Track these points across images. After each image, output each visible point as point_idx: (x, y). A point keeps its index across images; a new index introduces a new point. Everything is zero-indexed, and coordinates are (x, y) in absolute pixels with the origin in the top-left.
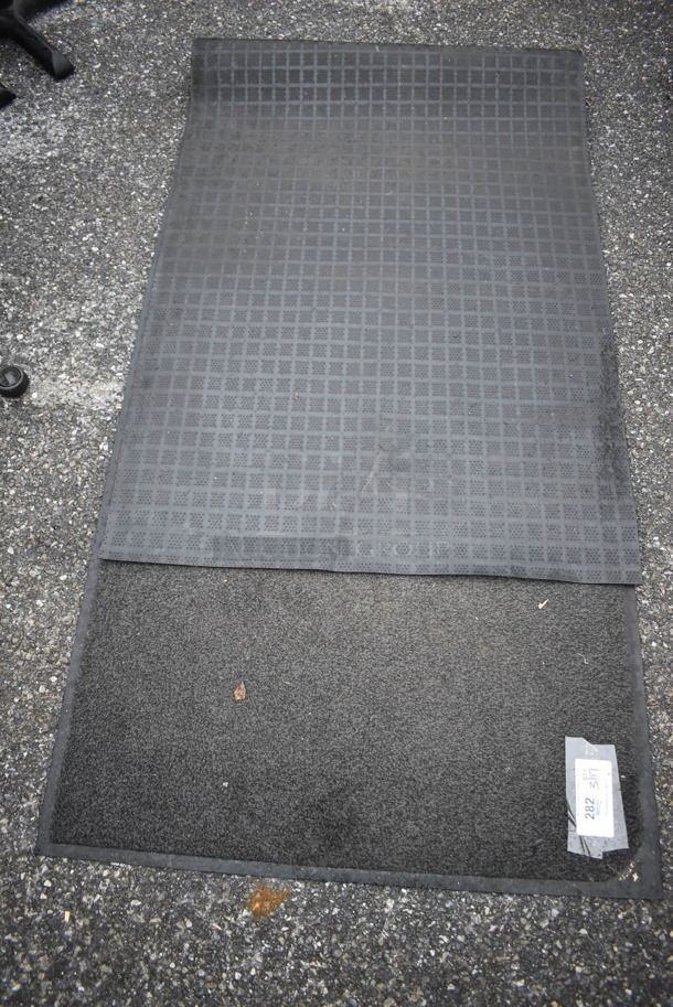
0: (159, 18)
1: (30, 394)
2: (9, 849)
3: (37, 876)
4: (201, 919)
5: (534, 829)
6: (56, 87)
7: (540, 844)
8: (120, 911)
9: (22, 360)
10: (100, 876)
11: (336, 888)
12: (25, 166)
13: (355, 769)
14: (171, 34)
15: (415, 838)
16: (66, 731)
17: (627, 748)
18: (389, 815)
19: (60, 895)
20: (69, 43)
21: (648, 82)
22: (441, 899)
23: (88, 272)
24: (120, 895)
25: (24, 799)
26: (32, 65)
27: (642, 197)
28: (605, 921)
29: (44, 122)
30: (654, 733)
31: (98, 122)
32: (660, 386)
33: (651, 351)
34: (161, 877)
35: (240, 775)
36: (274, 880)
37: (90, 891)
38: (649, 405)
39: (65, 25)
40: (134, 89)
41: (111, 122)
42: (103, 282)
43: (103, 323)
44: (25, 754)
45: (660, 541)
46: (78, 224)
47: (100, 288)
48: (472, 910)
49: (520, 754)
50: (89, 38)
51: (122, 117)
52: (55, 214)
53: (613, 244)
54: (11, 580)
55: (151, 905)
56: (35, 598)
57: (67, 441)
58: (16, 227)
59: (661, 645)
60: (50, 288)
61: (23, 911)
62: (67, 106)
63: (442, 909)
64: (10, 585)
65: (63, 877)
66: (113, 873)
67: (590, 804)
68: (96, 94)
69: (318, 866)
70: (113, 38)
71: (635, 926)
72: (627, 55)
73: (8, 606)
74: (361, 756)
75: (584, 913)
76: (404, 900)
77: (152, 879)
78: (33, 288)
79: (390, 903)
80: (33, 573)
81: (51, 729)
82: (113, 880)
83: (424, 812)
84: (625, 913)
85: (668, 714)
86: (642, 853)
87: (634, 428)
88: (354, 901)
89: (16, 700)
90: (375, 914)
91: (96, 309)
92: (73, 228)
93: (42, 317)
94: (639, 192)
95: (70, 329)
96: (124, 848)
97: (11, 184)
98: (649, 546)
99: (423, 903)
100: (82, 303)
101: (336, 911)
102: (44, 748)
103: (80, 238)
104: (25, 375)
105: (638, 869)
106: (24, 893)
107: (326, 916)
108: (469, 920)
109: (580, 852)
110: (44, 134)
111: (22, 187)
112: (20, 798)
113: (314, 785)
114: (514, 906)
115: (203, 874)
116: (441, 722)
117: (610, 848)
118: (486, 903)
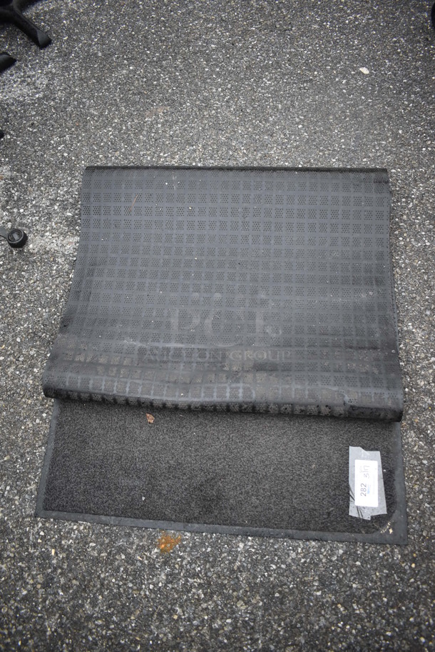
0: (103, 5)
1: (28, 245)
2: (20, 514)
3: (36, 529)
4: (130, 554)
5: (329, 502)
6: (41, 53)
7: (332, 511)
8: (83, 549)
9: (23, 225)
10: (72, 529)
11: (209, 536)
12: (22, 104)
13: (221, 466)
14: (111, 15)
15: (256, 507)
16: (52, 445)
17: (388, 453)
18: (241, 493)
19: (49, 540)
20: (48, 24)
21: (414, 29)
22: (272, 543)
23: (62, 169)
24: (83, 540)
25: (28, 485)
26: (26, 39)
27: (408, 106)
28: (372, 557)
29: (34, 76)
30: (405, 444)
31: (67, 74)
32: (416, 227)
33: (410, 206)
34: (107, 529)
35: (153, 470)
36: (172, 532)
37: (66, 538)
38: (408, 240)
39: (45, 13)
40: (88, 52)
41: (74, 74)
42: (71, 174)
43: (71, 200)
44: (29, 459)
45: (413, 325)
46: (55, 139)
47: (69, 179)
48: (290, 550)
49: (321, 457)
50: (60, 20)
51: (81, 70)
52: (41, 133)
53: (388, 138)
54: (19, 357)
55: (101, 545)
56: (33, 368)
57: (50, 273)
58: (18, 143)
59: (411, 390)
60: (39, 180)
61: (28, 549)
62: (48, 65)
63: (272, 549)
64: (18, 360)
65: (51, 530)
66: (79, 528)
67: (363, 487)
68: (65, 55)
69: (198, 523)
70: (75, 19)
71: (390, 560)
72: (402, 12)
73: (18, 373)
74: (224, 458)
75: (359, 552)
76: (250, 544)
77: (102, 531)
78: (29, 180)
79: (241, 545)
80: (32, 353)
81: (43, 444)
82: (79, 531)
83: (262, 491)
84: (384, 553)
85: (415, 432)
86: (397, 515)
87: (398, 255)
88: (220, 544)
89: (23, 428)
90: (232, 551)
91: (67, 192)
92: (52, 142)
93: (35, 198)
94: (406, 103)
95: (52, 205)
96: (86, 513)
97: (15, 116)
98: (405, 329)
99: (261, 545)
100: (58, 188)
101: (209, 549)
102: (39, 455)
103: (56, 148)
104: (25, 234)
105: (392, 527)
106: (29, 539)
107: (203, 552)
108: (289, 556)
109: (357, 516)
110: (34, 83)
111: (21, 117)
112: (26, 484)
113: (196, 476)
114: (316, 547)
115: (131, 528)
116: (273, 438)
117: (376, 514)
118: (299, 546)
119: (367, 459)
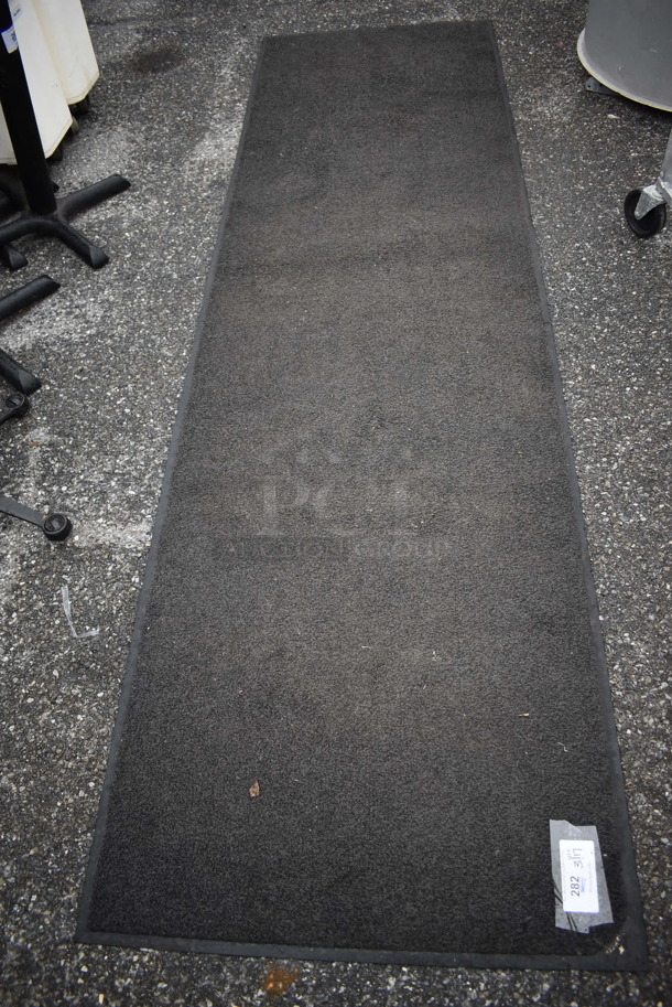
0: (179, 211)
1: (72, 537)
2: (51, 938)
3: (75, 962)
4: (220, 999)
5: (523, 907)
6: (94, 275)
7: (530, 921)
8: (147, 993)
9: (66, 508)
10: (131, 961)
11: (342, 967)
12: (68, 343)
13: (357, 856)
14: (190, 225)
15: (413, 919)
16: (103, 830)
17: (608, 828)
18: (390, 898)
19: (96, 980)
20: (104, 238)
21: (603, 231)
22: (439, 976)
23: (122, 430)
24: (147, 979)
25: (64, 893)
26: (74, 258)
27: (602, 332)
28: (595, 995)
29: (84, 306)
30: (633, 814)
31: (129, 303)
32: (624, 497)
33: (615, 467)
34: (185, 961)
35: (256, 865)
36: (285, 962)
37: (122, 976)
38: (615, 514)
39: (101, 223)
40: (159, 273)
41: (139, 302)
42: (134, 438)
43: (134, 473)
44: (66, 852)
45: (630, 637)
46: (113, 390)
47: (132, 443)
48: (468, 986)
49: (509, 838)
50: (121, 233)
51: (149, 298)
52: (94, 383)
53: (576, 375)
54: (56, 699)
55: (175, 987)
56: (77, 714)
57: (104, 576)
58: (61, 395)
59: (636, 732)
60: (90, 446)
61: (62, 994)
62: (103, 291)
63: (440, 986)
64: (55, 703)
65: (98, 963)
66: (144, 957)
67: (575, 882)
68: (128, 278)
69: (326, 947)
70: (141, 231)
71: (623, 998)
72: (584, 209)
73: (53, 721)
74: (362, 844)
75: (574, 987)
76: (405, 978)
77: (177, 963)
78: (75, 446)
79: (392, 981)
80: (75, 692)
81: (89, 829)
82: (142, 965)
83: (421, 893)
84: (613, 986)
85: (646, 795)
86: (629, 926)
87: (602, 536)
88: (358, 980)
89: (59, 804)
90: (379, 991)
91: (128, 462)
92: (109, 394)
93: (83, 471)
94: (599, 328)
95: (108, 480)
96: (154, 934)
97: (57, 360)
98: (620, 642)
99: (423, 980)
100: (116, 457)
101: (342, 989)
102: (83, 846)
103: (114, 402)
104: (69, 521)
105: (623, 943)
106: (63, 978)
107: (334, 994)
108: (466, 996)
109: (568, 928)
110: (84, 316)
111: (65, 361)
112: (61, 891)
113: (321, 872)
114: (507, 981)
115: (222, 957)
116: (435, 810)
117: (596, 923)
118: (481, 979)
119: (577, 839)
